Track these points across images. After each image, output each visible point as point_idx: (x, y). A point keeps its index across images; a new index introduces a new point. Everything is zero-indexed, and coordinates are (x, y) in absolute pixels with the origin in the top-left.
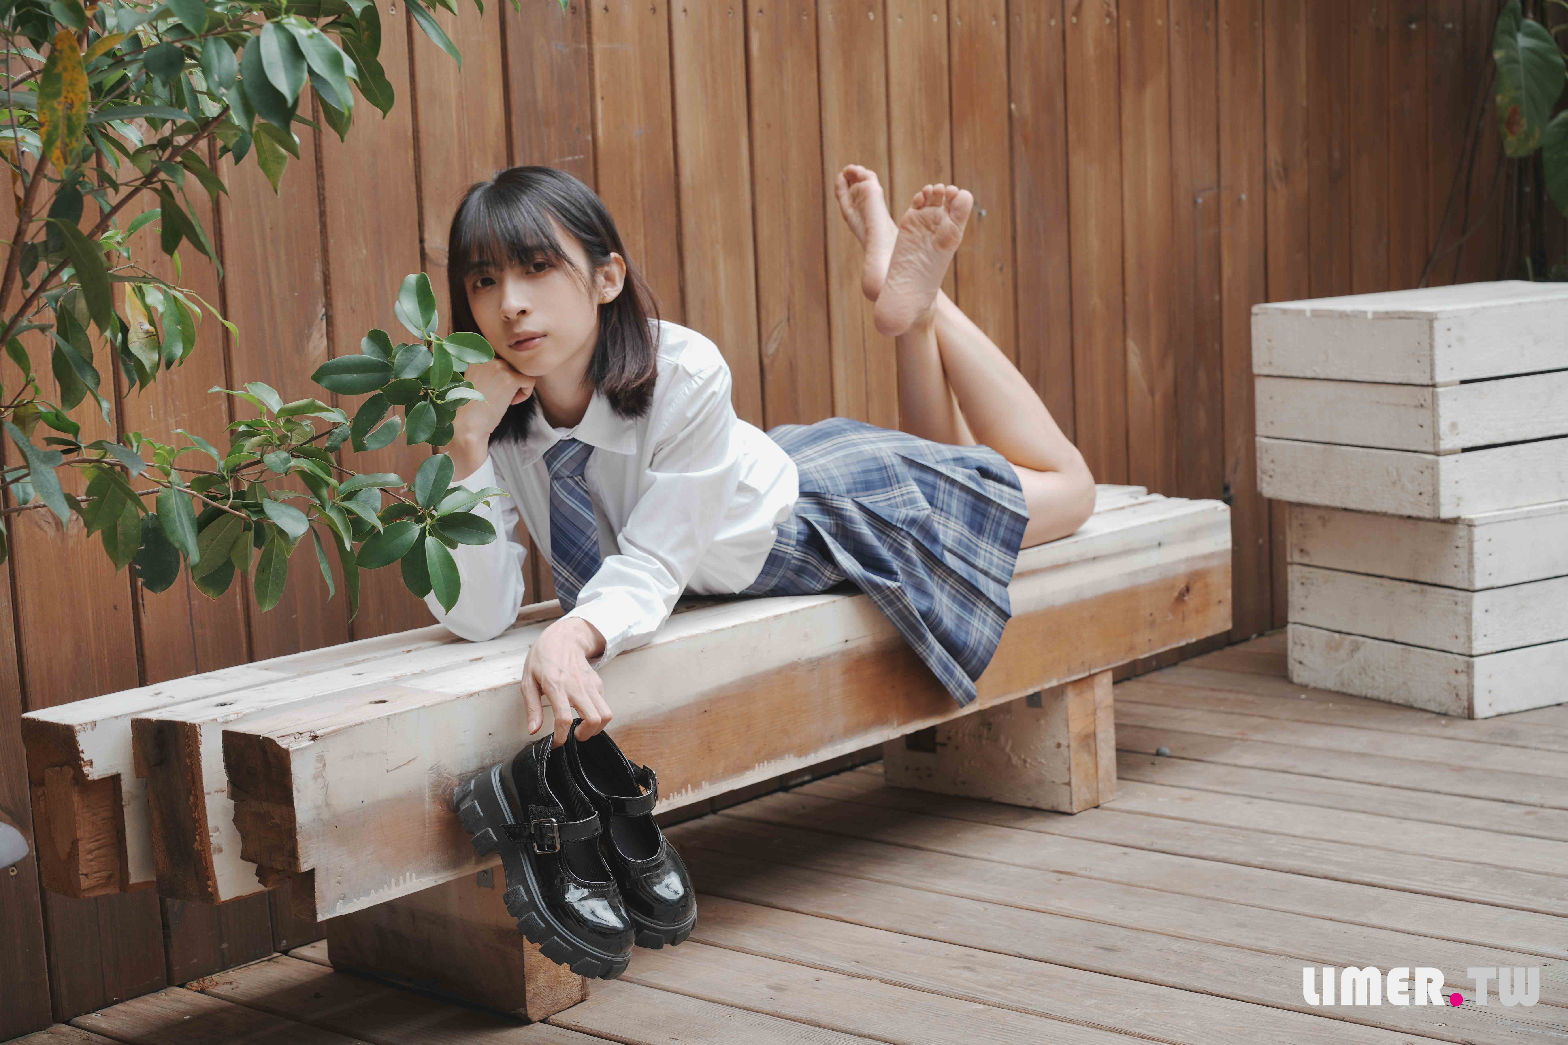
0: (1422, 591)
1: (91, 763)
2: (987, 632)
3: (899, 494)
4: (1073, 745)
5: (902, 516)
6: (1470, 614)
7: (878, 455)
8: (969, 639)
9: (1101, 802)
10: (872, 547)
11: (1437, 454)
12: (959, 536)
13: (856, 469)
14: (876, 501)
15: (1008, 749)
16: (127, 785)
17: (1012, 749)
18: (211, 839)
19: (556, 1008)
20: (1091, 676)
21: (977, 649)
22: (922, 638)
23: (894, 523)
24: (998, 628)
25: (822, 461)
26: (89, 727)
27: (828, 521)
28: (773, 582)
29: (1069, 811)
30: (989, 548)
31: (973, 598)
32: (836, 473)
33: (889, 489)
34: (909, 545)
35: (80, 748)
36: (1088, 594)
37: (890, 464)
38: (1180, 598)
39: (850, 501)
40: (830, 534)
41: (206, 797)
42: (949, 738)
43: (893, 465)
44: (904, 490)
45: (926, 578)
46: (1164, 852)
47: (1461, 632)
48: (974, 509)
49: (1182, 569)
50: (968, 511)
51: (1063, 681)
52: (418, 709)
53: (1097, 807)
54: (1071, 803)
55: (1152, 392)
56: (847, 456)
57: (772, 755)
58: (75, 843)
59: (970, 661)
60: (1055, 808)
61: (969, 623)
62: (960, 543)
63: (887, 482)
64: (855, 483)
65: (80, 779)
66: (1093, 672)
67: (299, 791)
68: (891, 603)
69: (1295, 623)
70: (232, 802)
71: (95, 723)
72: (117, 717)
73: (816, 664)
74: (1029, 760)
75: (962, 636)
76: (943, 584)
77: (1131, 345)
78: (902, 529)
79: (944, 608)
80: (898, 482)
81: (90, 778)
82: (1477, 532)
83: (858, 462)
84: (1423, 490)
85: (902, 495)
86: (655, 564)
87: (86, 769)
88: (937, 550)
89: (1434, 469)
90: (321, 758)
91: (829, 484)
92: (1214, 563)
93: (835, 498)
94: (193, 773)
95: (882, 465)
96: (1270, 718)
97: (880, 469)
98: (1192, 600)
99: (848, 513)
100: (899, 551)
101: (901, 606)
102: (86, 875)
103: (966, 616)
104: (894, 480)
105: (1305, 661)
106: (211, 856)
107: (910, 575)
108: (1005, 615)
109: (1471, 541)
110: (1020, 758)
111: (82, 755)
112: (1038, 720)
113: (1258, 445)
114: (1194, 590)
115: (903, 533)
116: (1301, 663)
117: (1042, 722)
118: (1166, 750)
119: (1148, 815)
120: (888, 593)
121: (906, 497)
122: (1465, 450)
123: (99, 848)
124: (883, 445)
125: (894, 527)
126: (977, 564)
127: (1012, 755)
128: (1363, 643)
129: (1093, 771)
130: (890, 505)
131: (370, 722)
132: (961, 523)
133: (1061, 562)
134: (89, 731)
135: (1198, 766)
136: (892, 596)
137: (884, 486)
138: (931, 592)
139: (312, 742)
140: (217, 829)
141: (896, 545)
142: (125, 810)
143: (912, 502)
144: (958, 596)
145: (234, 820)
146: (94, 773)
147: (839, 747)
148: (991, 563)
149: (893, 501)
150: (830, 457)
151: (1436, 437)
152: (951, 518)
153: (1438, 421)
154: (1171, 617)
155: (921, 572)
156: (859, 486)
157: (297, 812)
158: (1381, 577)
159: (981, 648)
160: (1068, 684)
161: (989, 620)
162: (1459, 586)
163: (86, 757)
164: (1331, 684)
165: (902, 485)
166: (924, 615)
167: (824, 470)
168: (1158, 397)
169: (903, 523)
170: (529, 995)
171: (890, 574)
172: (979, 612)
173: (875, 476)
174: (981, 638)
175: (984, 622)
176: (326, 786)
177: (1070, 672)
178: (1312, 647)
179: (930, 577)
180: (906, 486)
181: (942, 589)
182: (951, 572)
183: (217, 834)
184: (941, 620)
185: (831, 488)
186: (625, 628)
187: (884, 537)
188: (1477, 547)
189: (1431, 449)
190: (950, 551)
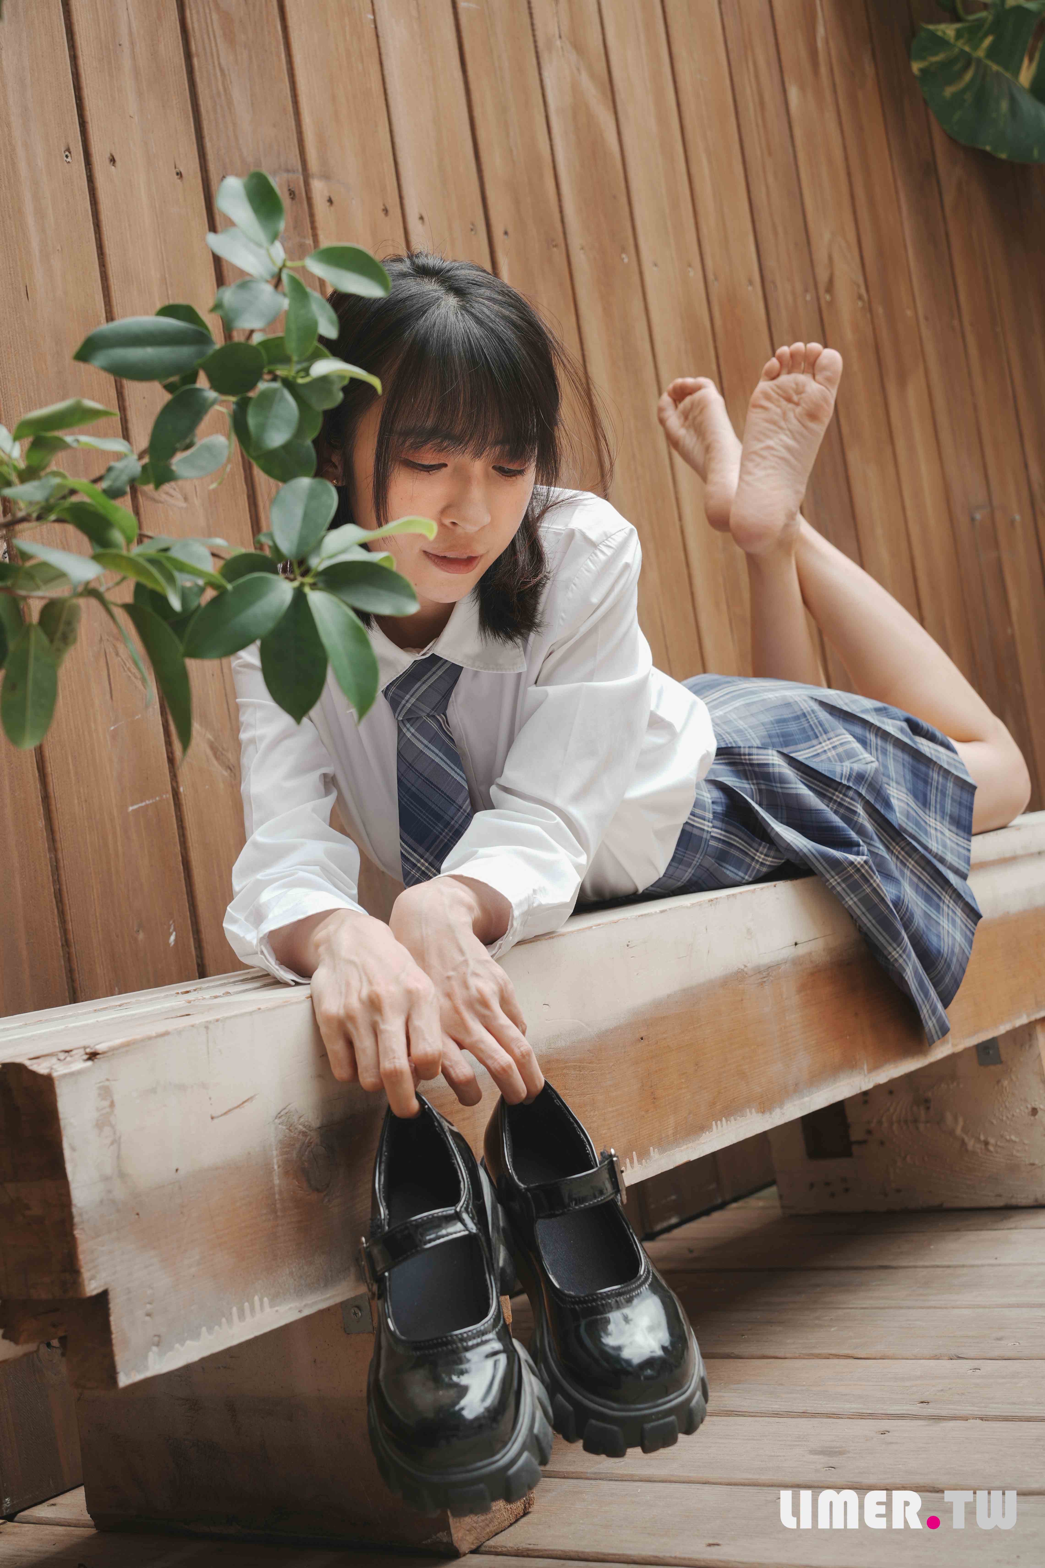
2: (959, 937)
3: (830, 746)
5: (846, 770)
7: (791, 700)
8: (942, 946)
10: (817, 812)
12: (908, 806)
13: (767, 718)
15: (958, 1131)
17: (965, 1130)
21: (951, 960)
22: (896, 937)
23: (838, 780)
24: (968, 933)
28: (687, 874)
30: (939, 826)
31: (937, 889)
32: (741, 724)
33: (815, 742)
34: (860, 809)
37: (809, 709)
39: (775, 753)
42: (869, 1132)
43: (813, 711)
44: (836, 741)
48: (915, 773)
50: (909, 776)
51: (1033, 1018)
56: (749, 705)
61: (938, 924)
62: (908, 816)
63: (810, 733)
64: (770, 736)
67: (73, 1149)
68: (854, 887)
73: (765, 975)
74: (993, 1140)
75: (934, 940)
76: (902, 868)
78: (849, 788)
80: (826, 732)
83: (767, 710)
85: (834, 747)
88: (892, 817)
90: (105, 1092)
91: (737, 739)
95: (799, 713)
97: (797, 718)
101: (868, 890)
103: (933, 912)
104: (820, 730)
108: (974, 915)
110: (978, 1140)
112: (998, 1082)
115: (850, 793)
117: (1006, 1083)
120: (851, 870)
121: (840, 750)
125: (838, 786)
126: (930, 846)
127: (966, 1139)
130: (824, 760)
131: (179, 1032)
132: (904, 790)
136: (857, 876)
137: (808, 739)
138: (896, 877)
139: (89, 1063)
141: (842, 810)
143: (850, 754)
144: (921, 885)
148: (945, 846)
149: (827, 754)
150: (728, 708)
155: (880, 848)
156: (776, 740)
157: (72, 1186)
159: (955, 960)
160: (1036, 1023)
161: (958, 921)
165: (831, 734)
166: (896, 904)
167: (724, 723)
169: (849, 780)
171: (848, 845)
172: (946, 908)
173: (794, 727)
174: (953, 945)
175: (954, 923)
176: (116, 1141)
180: (837, 736)
181: (902, 875)
184: (912, 915)
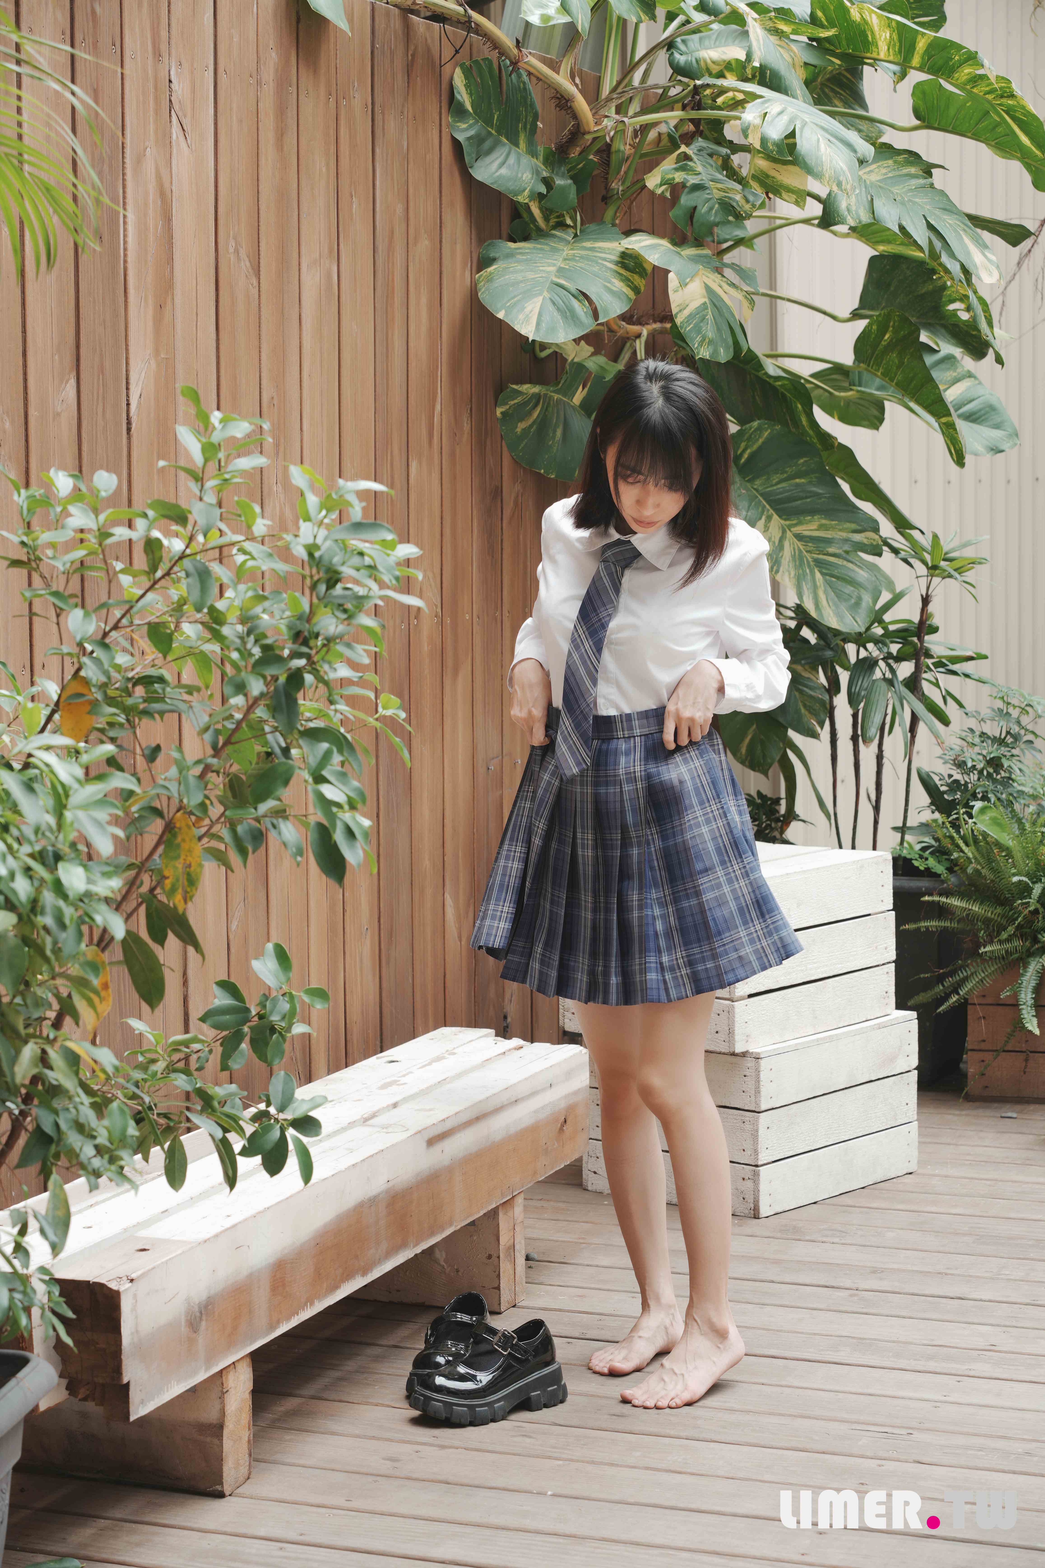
4: (502, 1255)
6: (757, 1131)
9: (517, 1301)
11: (732, 1000)
15: (443, 1261)
17: (447, 1261)
19: (237, 1484)
20: (513, 1198)
29: (497, 1310)
36: (513, 1130)
38: (562, 1128)
47: (748, 1145)
49: (563, 1105)
51: (498, 1203)
53: (515, 1306)
54: (500, 1304)
55: (460, 938)
57: (351, 1275)
66: (514, 1195)
67: (125, 1322)
73: (372, 1202)
74: (462, 1269)
82: (763, 1063)
84: (720, 1029)
89: (730, 1012)
90: (135, 1296)
92: (580, 1095)
98: (568, 1130)
109: (758, 1071)
110: (454, 1268)
112: (472, 1236)
114: (570, 1121)
116: (595, 1173)
117: (476, 1237)
118: (534, 1256)
122: (751, 996)
127: (447, 1267)
129: (512, 1276)
135: (569, 1268)
139: (132, 1283)
154: (556, 1145)
157: (123, 1337)
160: (500, 1205)
162: (746, 1108)
170: (224, 1474)
176: (137, 1317)
177: (503, 1196)
188: (763, 1076)
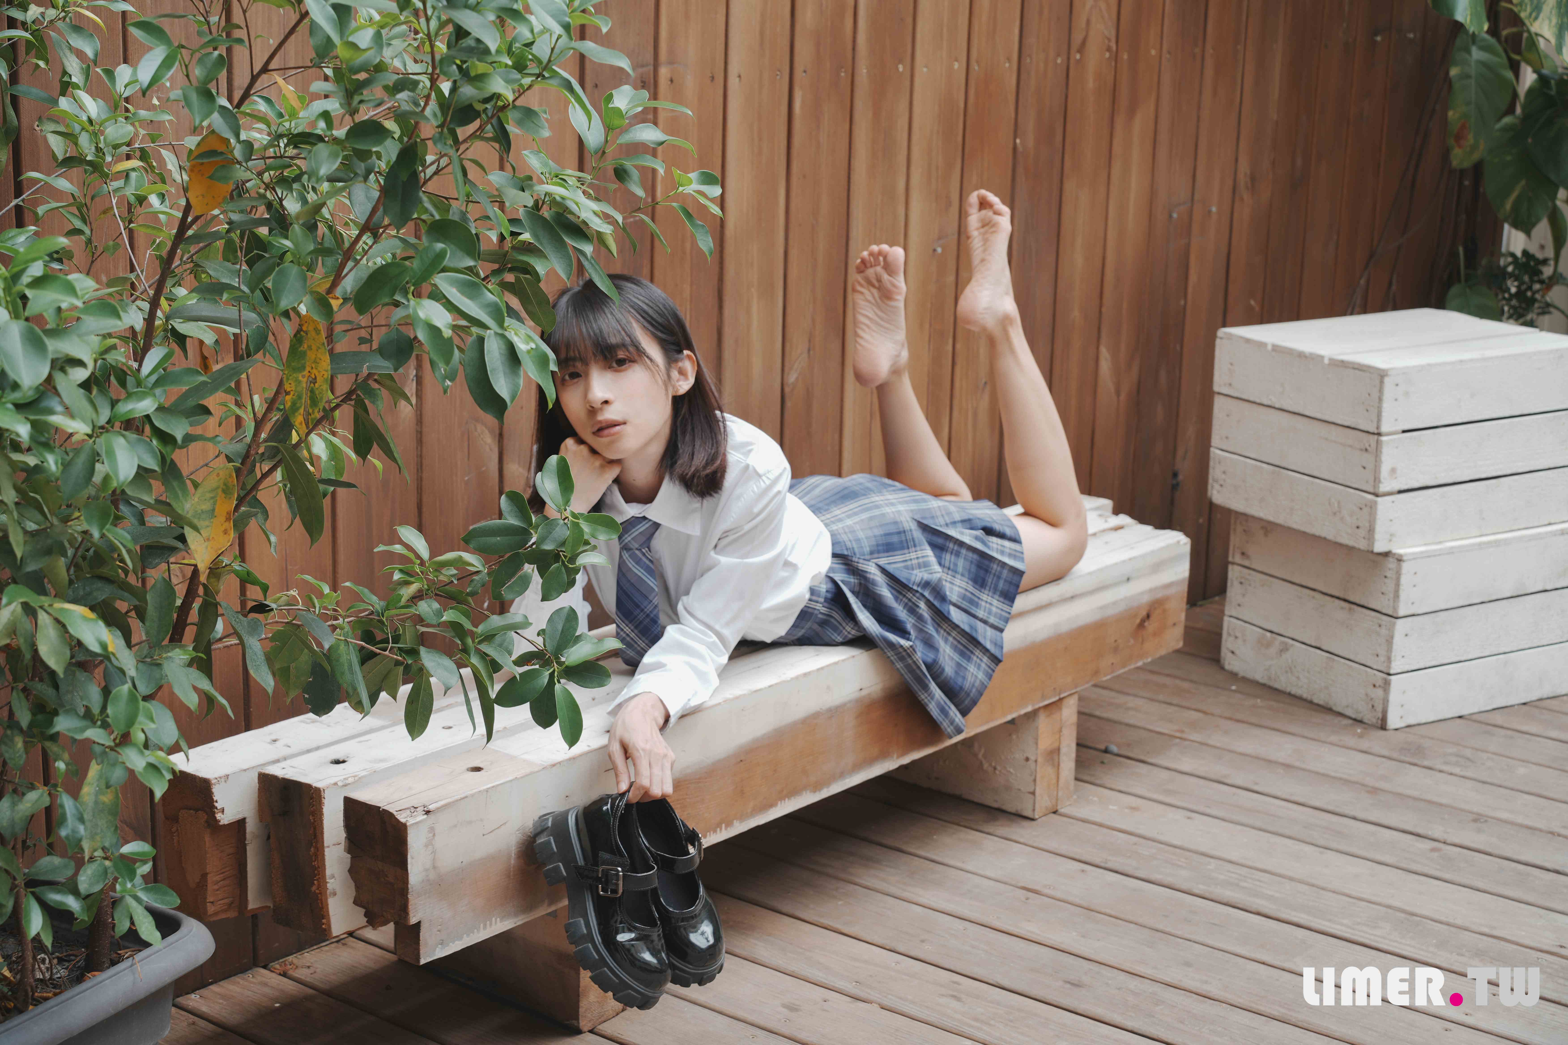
0: (1350, 609)
1: (223, 811)
2: (980, 676)
3: (915, 557)
4: (1040, 760)
5: (918, 580)
6: (1392, 637)
7: (899, 520)
8: (964, 683)
9: (1059, 807)
10: (891, 608)
11: (1377, 495)
12: (963, 591)
13: (878, 532)
14: (895, 562)
15: (980, 756)
16: (251, 827)
17: (985, 756)
18: (328, 885)
19: (603, 1019)
20: (1061, 700)
21: (971, 691)
22: (927, 688)
23: (911, 586)
24: (990, 671)
25: (849, 522)
26: (223, 780)
27: (852, 580)
28: (800, 635)
29: (1031, 816)
30: (990, 599)
31: (971, 647)
32: (861, 535)
33: (906, 551)
34: (922, 605)
35: (215, 799)
36: (1065, 628)
37: (907, 528)
38: (1141, 625)
39: (874, 565)
40: (853, 592)
41: (326, 850)
43: (911, 530)
44: (920, 554)
45: (934, 634)
46: (1116, 872)
47: (1382, 652)
49: (1146, 599)
50: (972, 568)
51: (1037, 706)
52: (511, 781)
53: (1055, 812)
54: (1034, 810)
55: (1118, 392)
56: (871, 518)
57: (794, 792)
58: (204, 876)
59: (963, 702)
60: (1019, 812)
61: (966, 669)
62: (964, 597)
63: (905, 545)
64: (878, 545)
65: (212, 823)
66: (1062, 696)
67: (412, 858)
68: (902, 659)
69: (1231, 616)
70: (349, 856)
71: (227, 776)
72: (245, 770)
73: (834, 712)
74: (998, 768)
75: (959, 681)
76: (947, 637)
77: (1104, 352)
78: (917, 591)
79: (947, 658)
80: (915, 546)
81: (221, 823)
82: (1406, 567)
83: (881, 526)
84: (1360, 525)
85: (918, 558)
86: (711, 637)
87: (219, 816)
88: (943, 608)
89: (1372, 508)
90: (432, 830)
91: (855, 546)
92: (1172, 591)
93: (861, 561)
94: (315, 828)
95: (901, 529)
96: (1205, 713)
97: (899, 533)
98: (1151, 626)
99: (871, 576)
100: (912, 610)
101: (911, 663)
102: (212, 902)
103: (964, 663)
104: (911, 544)
105: (1237, 652)
106: (326, 899)
107: (920, 631)
108: (997, 660)
109: (1398, 574)
110: (990, 765)
111: (216, 804)
112: (1010, 735)
113: (1212, 455)
114: (1154, 617)
115: (918, 595)
116: (1233, 652)
117: (1014, 737)
118: (1114, 748)
119: (1101, 825)
120: (902, 651)
121: (921, 560)
122: (1401, 491)
123: (224, 880)
124: (901, 508)
125: (910, 589)
126: (977, 615)
127: (984, 762)
128: (1292, 645)
129: (1054, 781)
130: (907, 568)
131: (473, 795)
132: (966, 579)
133: (1044, 603)
134: (223, 783)
135: (1143, 769)
136: (905, 654)
137: (902, 548)
138: (937, 645)
139: (425, 816)
140: (333, 877)
141: (910, 604)
142: (248, 848)
143: (926, 565)
144: (959, 647)
145: (350, 871)
146: (224, 819)
147: (847, 780)
148: (990, 613)
149: (909, 563)
150: (857, 519)
151: (1377, 480)
152: (957, 576)
153: (1380, 467)
154: (1132, 641)
155: (930, 629)
156: (881, 548)
157: (410, 875)
158: (1314, 590)
159: (974, 690)
160: (1040, 708)
161: (983, 666)
162: (1384, 611)
163: (219, 805)
164: (1259, 676)
165: (918, 548)
166: (929, 667)
167: (850, 532)
168: (1123, 397)
169: (918, 586)
170: (581, 1010)
171: (905, 633)
172: (975, 658)
173: (895, 539)
174: (975, 682)
175: (979, 667)
176: (434, 852)
177: (1044, 698)
178: (1244, 641)
179: (937, 631)
180: (921, 550)
181: (946, 641)
182: (955, 627)
183: (332, 880)
184: (943, 670)
185: (856, 550)
186: (686, 701)
187: (901, 597)
188: (1404, 580)
189: (1371, 490)
190: (955, 605)
